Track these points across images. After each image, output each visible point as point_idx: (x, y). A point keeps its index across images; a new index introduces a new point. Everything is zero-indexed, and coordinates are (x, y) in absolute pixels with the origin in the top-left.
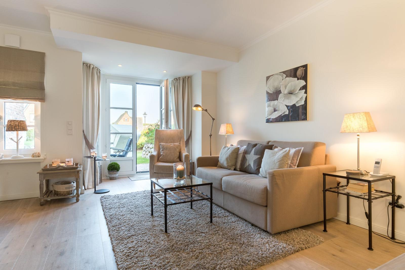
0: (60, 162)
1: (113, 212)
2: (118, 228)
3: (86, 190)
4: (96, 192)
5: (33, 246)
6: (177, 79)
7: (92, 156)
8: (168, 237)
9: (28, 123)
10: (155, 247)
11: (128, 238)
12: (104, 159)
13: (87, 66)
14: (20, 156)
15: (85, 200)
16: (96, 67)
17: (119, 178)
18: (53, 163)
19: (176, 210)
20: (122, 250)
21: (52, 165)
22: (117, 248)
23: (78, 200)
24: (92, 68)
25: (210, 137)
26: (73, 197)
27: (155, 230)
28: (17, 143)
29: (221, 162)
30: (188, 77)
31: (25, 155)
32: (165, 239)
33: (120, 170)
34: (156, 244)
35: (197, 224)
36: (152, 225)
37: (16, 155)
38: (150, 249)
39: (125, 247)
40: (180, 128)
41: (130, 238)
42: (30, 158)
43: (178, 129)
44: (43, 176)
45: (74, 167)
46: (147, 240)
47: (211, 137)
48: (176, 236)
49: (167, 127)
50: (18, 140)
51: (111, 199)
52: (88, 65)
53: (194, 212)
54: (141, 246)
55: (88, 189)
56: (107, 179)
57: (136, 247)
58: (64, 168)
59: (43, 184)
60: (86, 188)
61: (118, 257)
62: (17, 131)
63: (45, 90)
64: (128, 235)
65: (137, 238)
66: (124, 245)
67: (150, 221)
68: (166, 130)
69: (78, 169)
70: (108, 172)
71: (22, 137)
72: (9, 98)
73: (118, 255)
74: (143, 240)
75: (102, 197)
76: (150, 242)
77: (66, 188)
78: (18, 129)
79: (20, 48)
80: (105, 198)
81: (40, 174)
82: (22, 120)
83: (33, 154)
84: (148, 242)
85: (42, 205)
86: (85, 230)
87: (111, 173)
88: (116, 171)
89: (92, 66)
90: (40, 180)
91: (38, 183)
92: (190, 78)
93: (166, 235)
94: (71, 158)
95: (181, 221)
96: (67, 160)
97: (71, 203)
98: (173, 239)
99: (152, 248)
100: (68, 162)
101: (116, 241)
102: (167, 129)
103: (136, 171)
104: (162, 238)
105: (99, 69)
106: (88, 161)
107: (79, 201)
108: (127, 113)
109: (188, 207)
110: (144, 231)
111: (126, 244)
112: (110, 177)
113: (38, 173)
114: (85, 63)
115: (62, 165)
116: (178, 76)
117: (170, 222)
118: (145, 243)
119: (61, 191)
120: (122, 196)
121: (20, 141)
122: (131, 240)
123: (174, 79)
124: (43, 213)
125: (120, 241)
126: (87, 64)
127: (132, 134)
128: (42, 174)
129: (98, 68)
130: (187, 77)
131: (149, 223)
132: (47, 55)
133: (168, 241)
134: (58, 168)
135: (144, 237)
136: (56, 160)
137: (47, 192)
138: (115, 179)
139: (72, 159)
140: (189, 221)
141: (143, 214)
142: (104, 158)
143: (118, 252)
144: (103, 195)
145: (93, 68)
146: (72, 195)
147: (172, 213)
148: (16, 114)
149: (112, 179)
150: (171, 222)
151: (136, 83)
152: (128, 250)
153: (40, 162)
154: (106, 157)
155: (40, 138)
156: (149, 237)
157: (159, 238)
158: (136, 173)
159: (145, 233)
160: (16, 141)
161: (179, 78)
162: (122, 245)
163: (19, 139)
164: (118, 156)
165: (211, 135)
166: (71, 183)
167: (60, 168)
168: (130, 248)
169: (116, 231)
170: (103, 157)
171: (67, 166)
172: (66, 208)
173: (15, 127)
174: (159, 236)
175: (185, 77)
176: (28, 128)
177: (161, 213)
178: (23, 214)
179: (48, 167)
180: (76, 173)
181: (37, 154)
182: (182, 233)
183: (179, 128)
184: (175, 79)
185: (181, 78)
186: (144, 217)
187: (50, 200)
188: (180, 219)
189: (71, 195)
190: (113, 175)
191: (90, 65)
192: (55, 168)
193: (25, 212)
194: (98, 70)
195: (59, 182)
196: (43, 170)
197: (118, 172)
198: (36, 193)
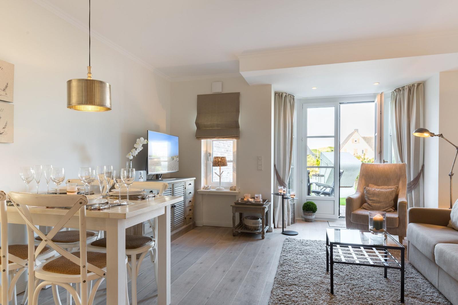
0: (250, 197)
1: (289, 256)
2: (285, 273)
3: (276, 229)
4: (284, 233)
5: (217, 268)
6: (398, 90)
7: (279, 194)
8: (331, 298)
9: (227, 159)
10: (310, 303)
11: (289, 286)
12: (292, 198)
13: (279, 95)
14: (221, 189)
15: (270, 239)
16: (289, 94)
17: (315, 221)
18: (244, 197)
19: (363, 273)
20: (277, 294)
21: (244, 199)
22: (275, 291)
23: (263, 238)
24: (284, 96)
25: (450, 176)
26: (259, 233)
27: (321, 287)
28: (220, 176)
29: (453, 221)
30: (419, 84)
31: (226, 188)
32: (326, 299)
33: (316, 212)
34: (313, 300)
35: (379, 297)
36: (321, 281)
37: (219, 187)
38: (304, 303)
39: (282, 293)
40: (404, 162)
41: (290, 286)
42: (228, 190)
43: (401, 163)
44: (235, 209)
45: (260, 204)
46: (306, 293)
47: (451, 178)
48: (341, 301)
49: (380, 159)
50: (220, 174)
51: (294, 243)
52: (281, 94)
53: (385, 283)
54: (297, 297)
55: (278, 227)
56: (302, 220)
57: (292, 296)
58: (252, 204)
59: (235, 216)
60: (276, 226)
61: (272, 299)
62: (219, 166)
63: (239, 127)
64: (290, 283)
65: (297, 288)
66: (282, 291)
67: (321, 277)
68: (379, 164)
69: (264, 206)
70: (303, 212)
71: (223, 172)
72: (214, 138)
73: (272, 297)
74: (303, 292)
75: (286, 239)
76: (308, 297)
77: (253, 224)
78: (220, 164)
79: (222, 93)
80: (288, 241)
81: (233, 207)
82: (223, 156)
83: (231, 188)
84: (306, 296)
85: (234, 235)
86: (258, 266)
87: (306, 213)
88: (312, 212)
89: (284, 95)
90: (233, 212)
91: (231, 215)
92: (421, 85)
93: (330, 296)
94: (260, 193)
95: (359, 287)
96: (256, 195)
97: (257, 238)
98: (335, 303)
99: (307, 302)
100: (257, 197)
101: (278, 284)
102: (381, 162)
103: (339, 215)
104: (323, 297)
105: (293, 96)
106: (279, 198)
107: (265, 239)
108: (358, 132)
109: (381, 275)
110: (308, 284)
111: (284, 291)
112: (305, 218)
113: (231, 206)
114: (277, 93)
115: (250, 200)
116: (400, 85)
117: (344, 284)
118: (302, 296)
119: (249, 225)
120: (307, 242)
121: (222, 175)
122: (291, 288)
123: (394, 91)
124: (233, 243)
125: (281, 286)
126: (279, 93)
127: (334, 168)
128: (234, 207)
129: (291, 95)
130: (416, 85)
131: (319, 278)
132: (241, 93)
133: (329, 302)
134: (247, 203)
135: (306, 290)
136: (247, 195)
137: (240, 224)
138: (311, 222)
139: (261, 195)
140: (370, 291)
141: (318, 268)
142: (293, 196)
143: (273, 295)
144: (288, 237)
145: (286, 96)
146: (259, 231)
147: (354, 276)
148: (227, 146)
149: (307, 221)
150: (346, 284)
151: (340, 103)
152: (283, 296)
153: (235, 196)
154: (294, 195)
155: (236, 172)
156: (311, 291)
157: (320, 296)
158: (339, 218)
159: (309, 287)
160: (219, 175)
161: (403, 88)
162: (281, 290)
163: (221, 172)
164: (322, 194)
165: (452, 175)
166: (259, 219)
167: (249, 203)
168: (286, 295)
169: (281, 276)
170: (291, 195)
171: (256, 202)
172: (251, 242)
173: (218, 163)
174: (321, 294)
175: (413, 85)
176: (228, 163)
177: (341, 272)
178: (219, 240)
179: (239, 201)
180: (262, 210)
181: (233, 188)
182: (351, 300)
183: (402, 160)
184: (397, 90)
185: (406, 87)
186: (317, 271)
187: (240, 232)
188: (360, 285)
189: (257, 231)
190: (309, 216)
191: (282, 93)
192: (245, 203)
193: (221, 239)
194: (291, 97)
195: (249, 216)
196: (236, 204)
197: (314, 213)
198: (230, 224)
